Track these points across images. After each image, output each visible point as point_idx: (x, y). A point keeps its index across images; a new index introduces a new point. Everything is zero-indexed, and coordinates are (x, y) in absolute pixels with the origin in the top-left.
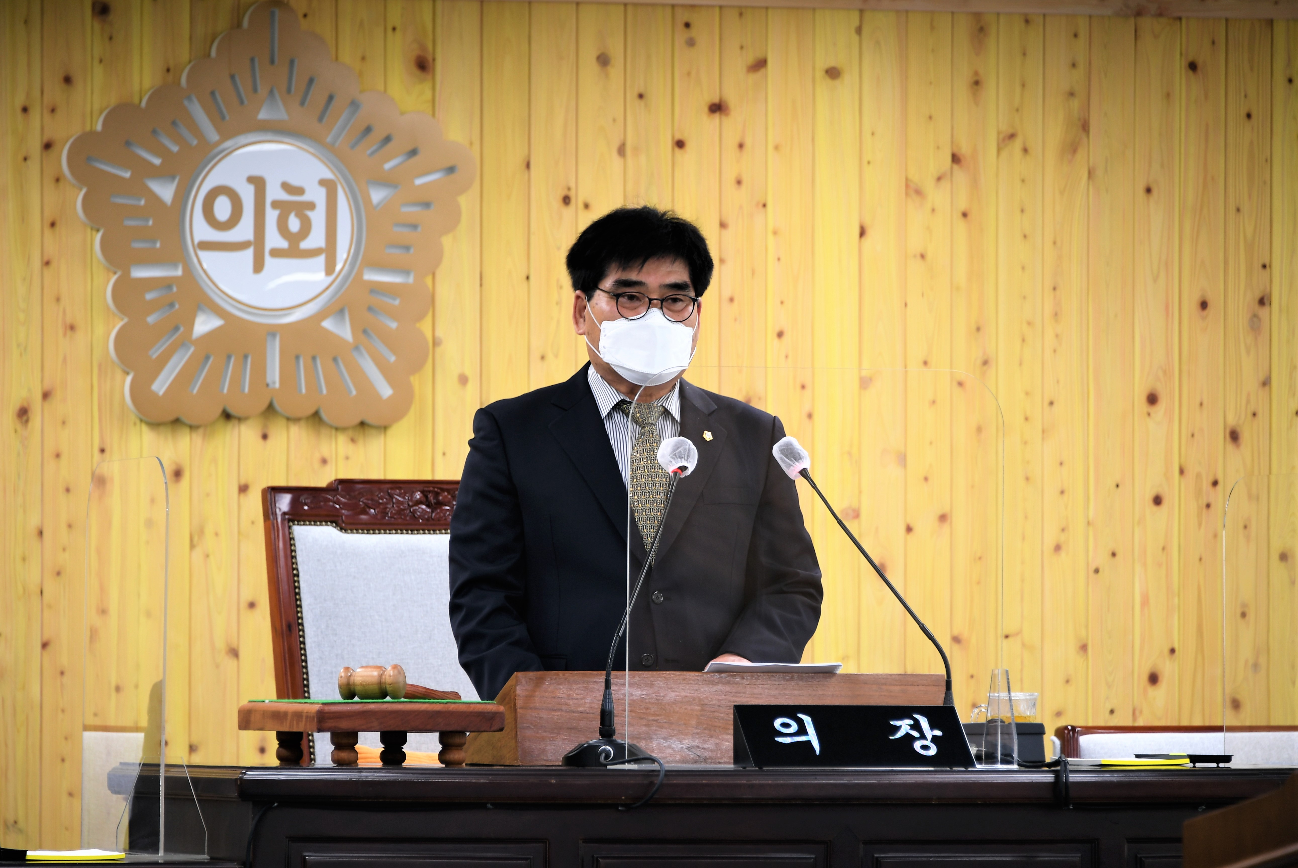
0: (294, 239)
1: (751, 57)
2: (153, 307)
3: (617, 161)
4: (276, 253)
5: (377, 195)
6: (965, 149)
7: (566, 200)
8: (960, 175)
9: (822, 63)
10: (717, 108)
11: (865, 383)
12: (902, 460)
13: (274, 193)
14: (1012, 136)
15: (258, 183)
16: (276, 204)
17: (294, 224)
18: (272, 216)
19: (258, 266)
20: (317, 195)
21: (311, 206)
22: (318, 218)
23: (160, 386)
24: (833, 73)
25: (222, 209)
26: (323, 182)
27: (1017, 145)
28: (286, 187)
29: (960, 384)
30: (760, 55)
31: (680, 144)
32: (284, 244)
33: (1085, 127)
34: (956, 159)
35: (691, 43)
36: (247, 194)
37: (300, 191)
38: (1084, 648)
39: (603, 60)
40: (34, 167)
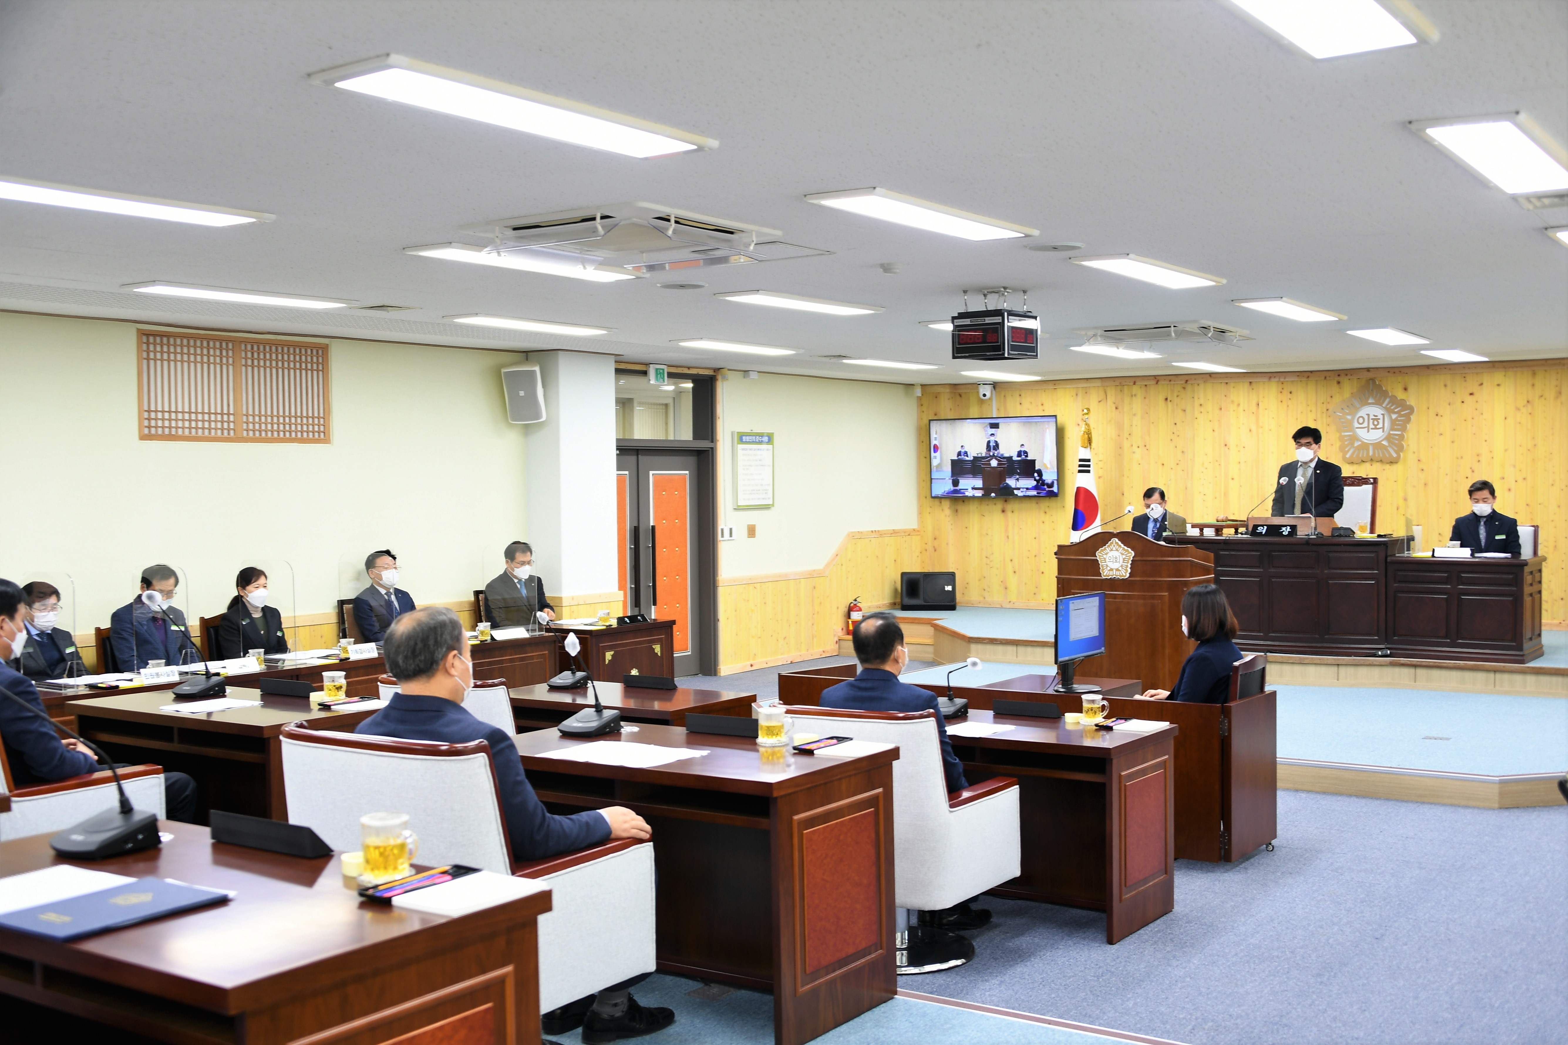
0: (1376, 426)
1: (1479, 383)
2: (1346, 441)
3: (1448, 406)
4: (1372, 429)
5: (1394, 416)
6: (1530, 399)
7: (1437, 415)
8: (1529, 406)
9: (1496, 382)
10: (1471, 394)
11: (1506, 450)
12: (1514, 466)
13: (1372, 417)
14: (1542, 396)
15: (1368, 415)
16: (1372, 419)
17: (1376, 423)
18: (1371, 421)
19: (1368, 432)
20: (1381, 417)
21: (1379, 419)
22: (1381, 421)
23: (1348, 456)
24: (1498, 385)
25: (1361, 420)
26: (1382, 414)
27: (1543, 398)
28: (1375, 416)
29: (1529, 450)
30: (1481, 383)
31: (1463, 402)
32: (1374, 427)
33: (1560, 393)
34: (1528, 402)
35: (1465, 381)
36: (1366, 417)
37: (1377, 416)
38: (1559, 507)
39: (1445, 386)
40: (1324, 415)
